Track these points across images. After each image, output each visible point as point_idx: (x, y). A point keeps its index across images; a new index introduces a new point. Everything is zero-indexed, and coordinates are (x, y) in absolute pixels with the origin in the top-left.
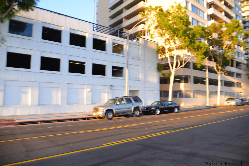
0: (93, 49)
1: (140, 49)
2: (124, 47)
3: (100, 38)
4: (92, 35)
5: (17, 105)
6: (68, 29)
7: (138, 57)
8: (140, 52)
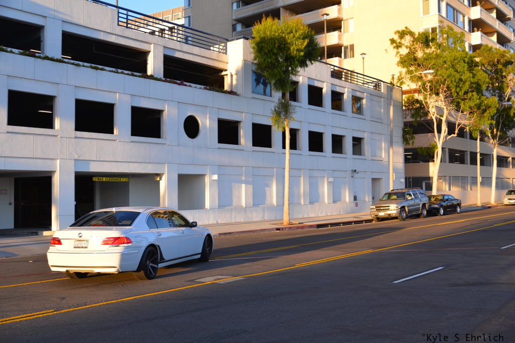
0: (333, 110)
1: (382, 104)
2: (364, 101)
3: (338, 90)
4: (330, 85)
5: (264, 205)
6: (306, 80)
7: (380, 119)
8: (382, 111)
